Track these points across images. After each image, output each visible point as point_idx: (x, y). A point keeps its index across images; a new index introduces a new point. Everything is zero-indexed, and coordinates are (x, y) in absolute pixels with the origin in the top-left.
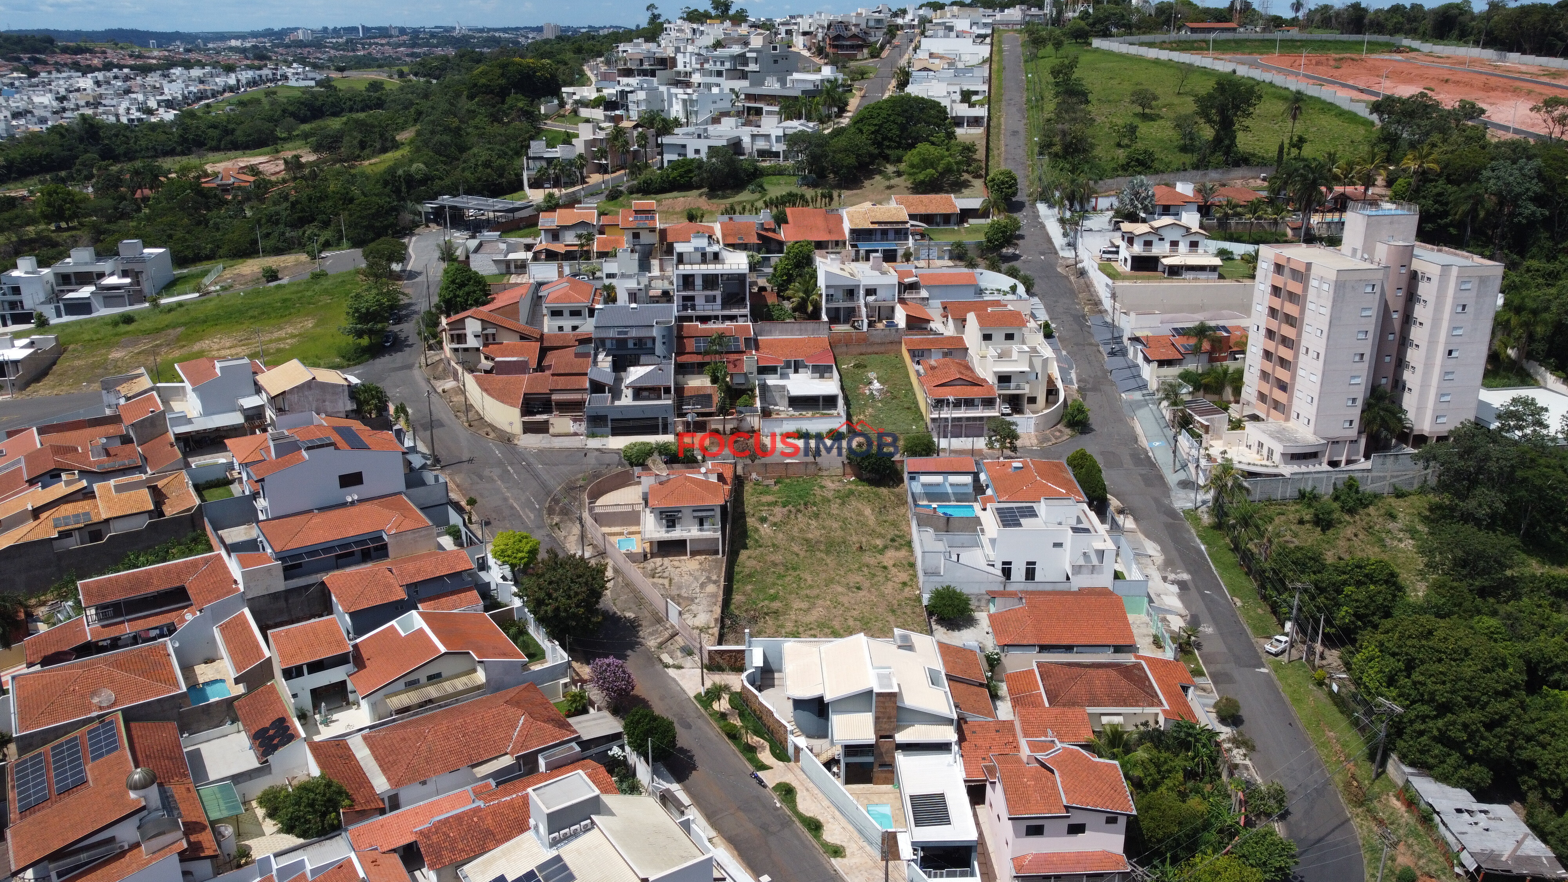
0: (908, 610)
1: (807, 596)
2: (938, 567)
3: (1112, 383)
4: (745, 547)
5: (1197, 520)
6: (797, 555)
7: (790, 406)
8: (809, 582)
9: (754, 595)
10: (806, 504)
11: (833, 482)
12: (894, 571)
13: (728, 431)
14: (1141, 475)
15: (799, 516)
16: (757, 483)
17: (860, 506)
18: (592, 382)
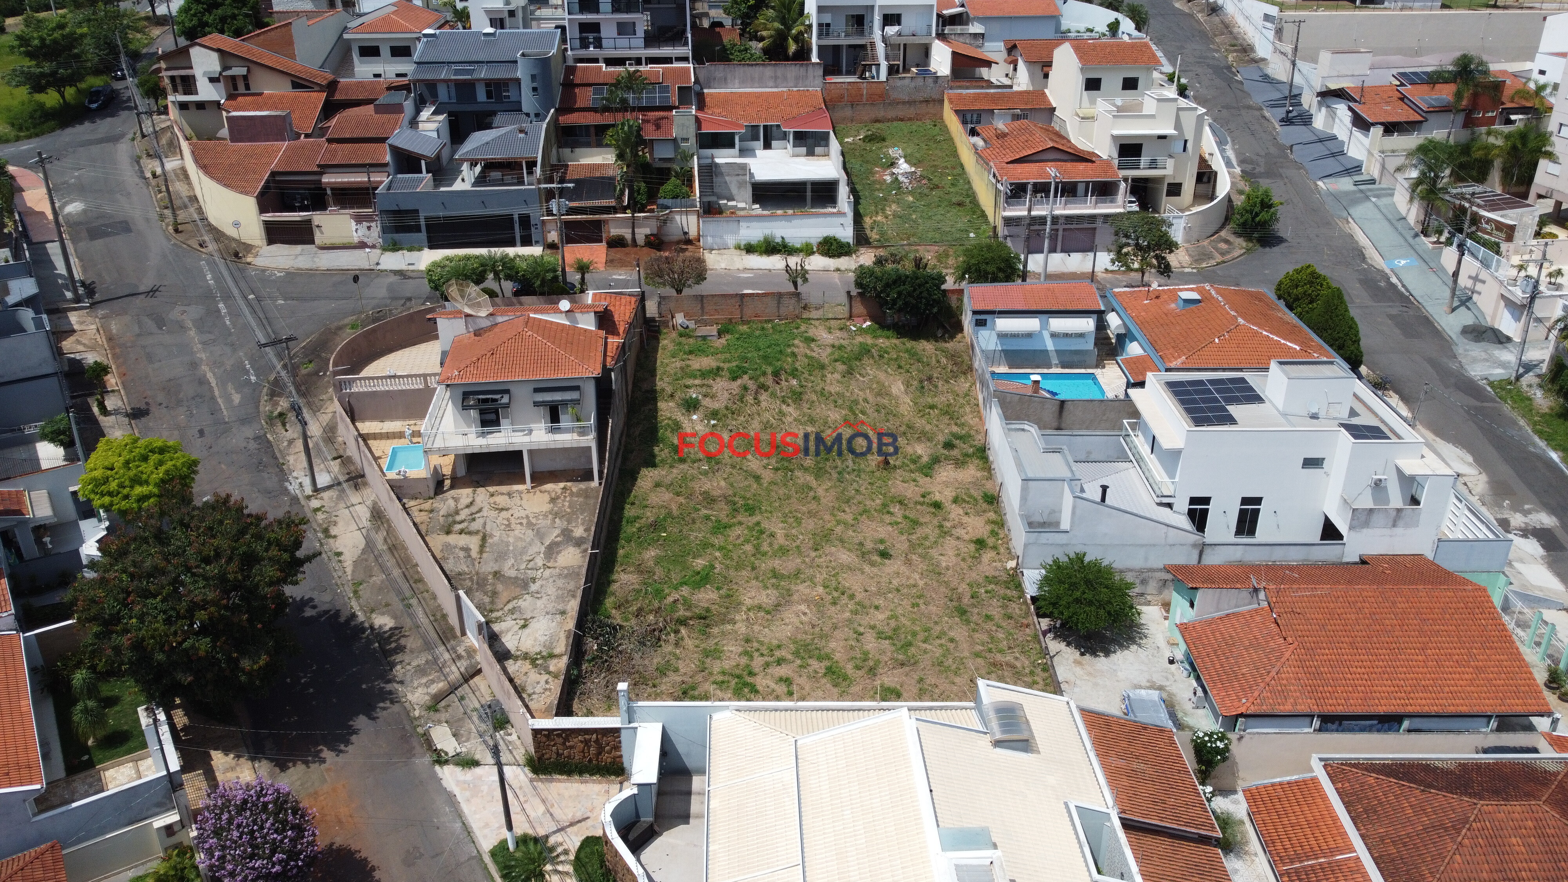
0: (995, 610)
1: (775, 574)
2: (1056, 511)
3: (1299, 166)
4: (651, 462)
5: (1523, 402)
6: (757, 478)
7: (755, 201)
8: (781, 540)
9: (659, 573)
10: (776, 374)
11: (829, 330)
12: (955, 512)
13: (640, 239)
14: (1391, 317)
15: (764, 397)
16: (685, 333)
17: (882, 376)
18: (397, 152)
